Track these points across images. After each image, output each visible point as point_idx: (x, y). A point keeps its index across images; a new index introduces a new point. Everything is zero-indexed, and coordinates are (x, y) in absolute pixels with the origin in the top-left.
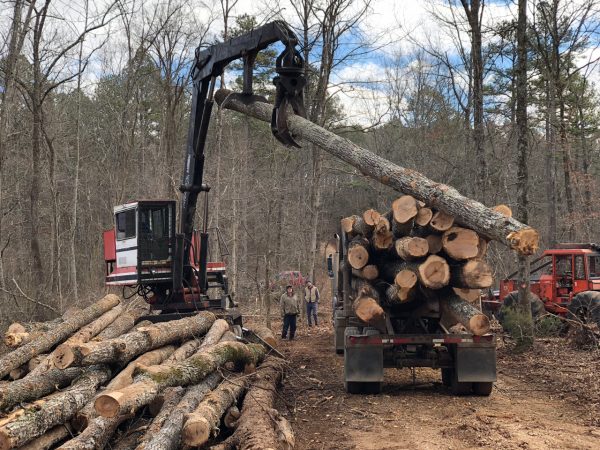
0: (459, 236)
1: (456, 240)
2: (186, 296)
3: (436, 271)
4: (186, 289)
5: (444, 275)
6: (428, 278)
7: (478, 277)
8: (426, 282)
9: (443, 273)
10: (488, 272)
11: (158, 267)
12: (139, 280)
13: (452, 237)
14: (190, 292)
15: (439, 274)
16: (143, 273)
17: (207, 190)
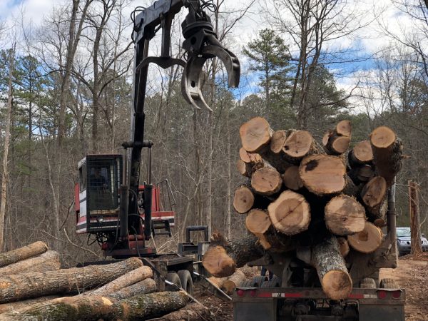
0: (320, 165)
1: (316, 170)
2: (130, 243)
3: (291, 212)
4: (130, 236)
5: (303, 217)
6: (280, 221)
7: (345, 220)
8: (278, 226)
9: (301, 214)
10: (359, 212)
11: (105, 216)
12: (88, 228)
13: (312, 165)
14: (135, 240)
15: (295, 215)
16: (91, 221)
17: (150, 146)
